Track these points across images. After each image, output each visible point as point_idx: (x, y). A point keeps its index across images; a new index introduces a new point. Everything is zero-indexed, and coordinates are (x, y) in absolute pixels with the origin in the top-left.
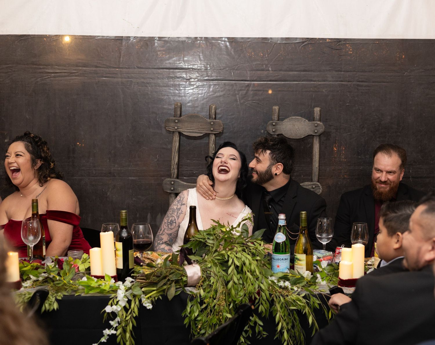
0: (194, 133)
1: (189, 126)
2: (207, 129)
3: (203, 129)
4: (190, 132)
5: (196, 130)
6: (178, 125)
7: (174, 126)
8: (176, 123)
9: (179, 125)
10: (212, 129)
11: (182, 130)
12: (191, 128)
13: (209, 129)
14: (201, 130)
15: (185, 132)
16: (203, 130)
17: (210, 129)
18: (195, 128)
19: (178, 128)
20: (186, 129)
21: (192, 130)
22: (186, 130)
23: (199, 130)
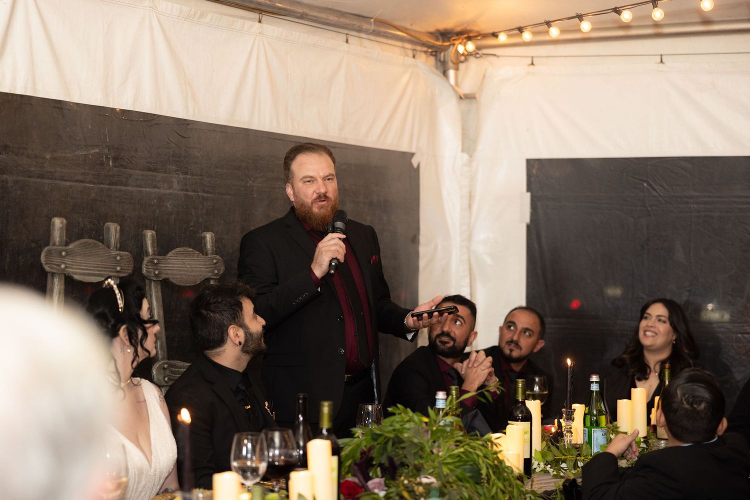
0: (91, 276)
1: (83, 263)
2: (110, 268)
3: (105, 268)
4: (84, 274)
5: (94, 270)
6: (65, 261)
7: (60, 262)
8: (64, 257)
9: (67, 261)
10: (118, 268)
11: (71, 270)
12: (85, 266)
13: (113, 268)
14: (102, 271)
15: (75, 273)
16: (105, 271)
17: (116, 268)
18: (93, 267)
19: (66, 267)
20: (78, 269)
21: (87, 270)
22: (78, 271)
23: (98, 271)
